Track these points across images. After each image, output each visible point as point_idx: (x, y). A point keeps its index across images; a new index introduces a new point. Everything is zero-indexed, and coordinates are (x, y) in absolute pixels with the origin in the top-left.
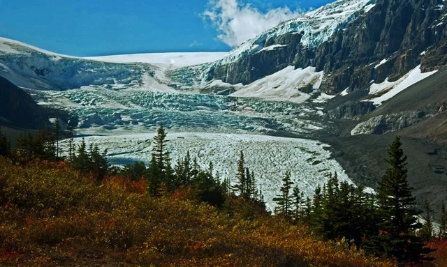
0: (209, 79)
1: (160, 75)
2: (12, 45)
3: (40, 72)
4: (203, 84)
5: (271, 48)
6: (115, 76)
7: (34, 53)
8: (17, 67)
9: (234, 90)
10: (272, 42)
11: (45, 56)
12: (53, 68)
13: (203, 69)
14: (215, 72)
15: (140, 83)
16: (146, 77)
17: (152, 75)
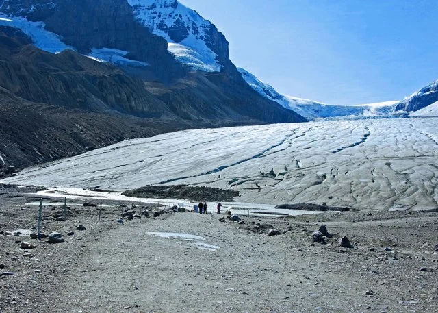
0: (396, 110)
1: (372, 110)
2: (305, 101)
3: (317, 112)
4: (394, 112)
5: (428, 93)
6: (351, 112)
7: (315, 104)
8: (306, 109)
9: (409, 114)
10: (429, 90)
11: (320, 105)
12: (322, 109)
13: (394, 106)
14: (399, 107)
15: (362, 113)
16: (365, 111)
17: (368, 110)
